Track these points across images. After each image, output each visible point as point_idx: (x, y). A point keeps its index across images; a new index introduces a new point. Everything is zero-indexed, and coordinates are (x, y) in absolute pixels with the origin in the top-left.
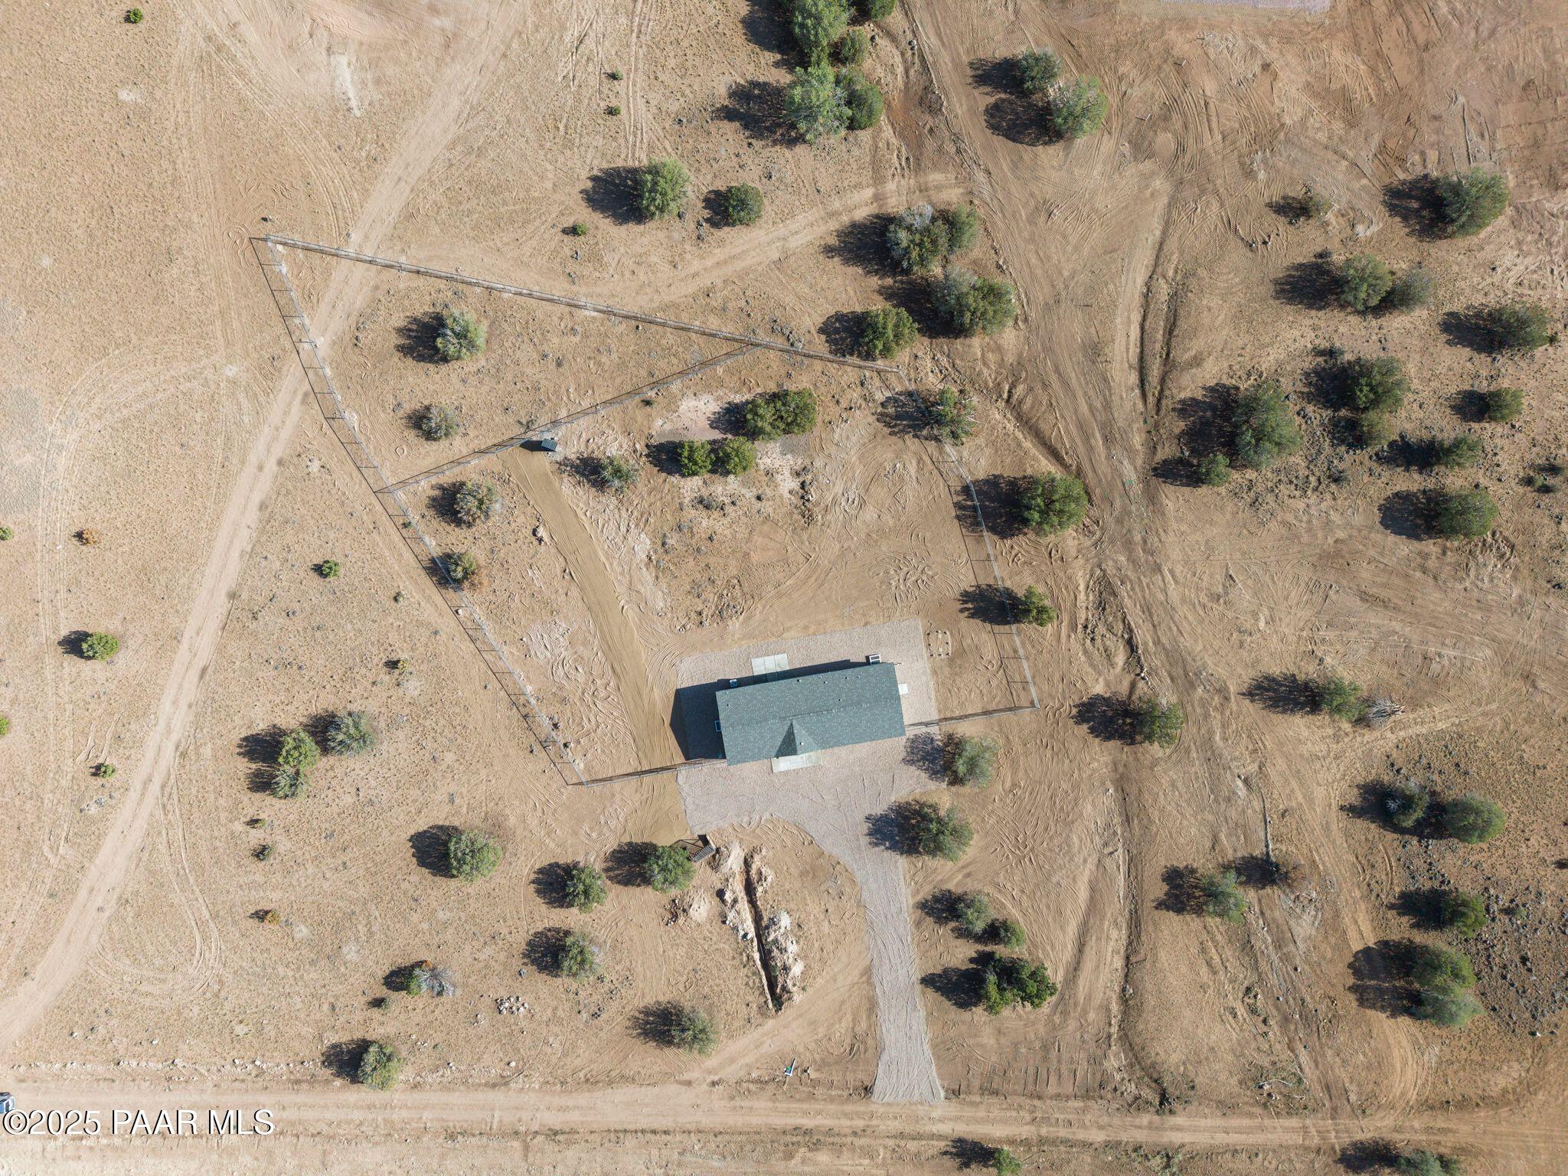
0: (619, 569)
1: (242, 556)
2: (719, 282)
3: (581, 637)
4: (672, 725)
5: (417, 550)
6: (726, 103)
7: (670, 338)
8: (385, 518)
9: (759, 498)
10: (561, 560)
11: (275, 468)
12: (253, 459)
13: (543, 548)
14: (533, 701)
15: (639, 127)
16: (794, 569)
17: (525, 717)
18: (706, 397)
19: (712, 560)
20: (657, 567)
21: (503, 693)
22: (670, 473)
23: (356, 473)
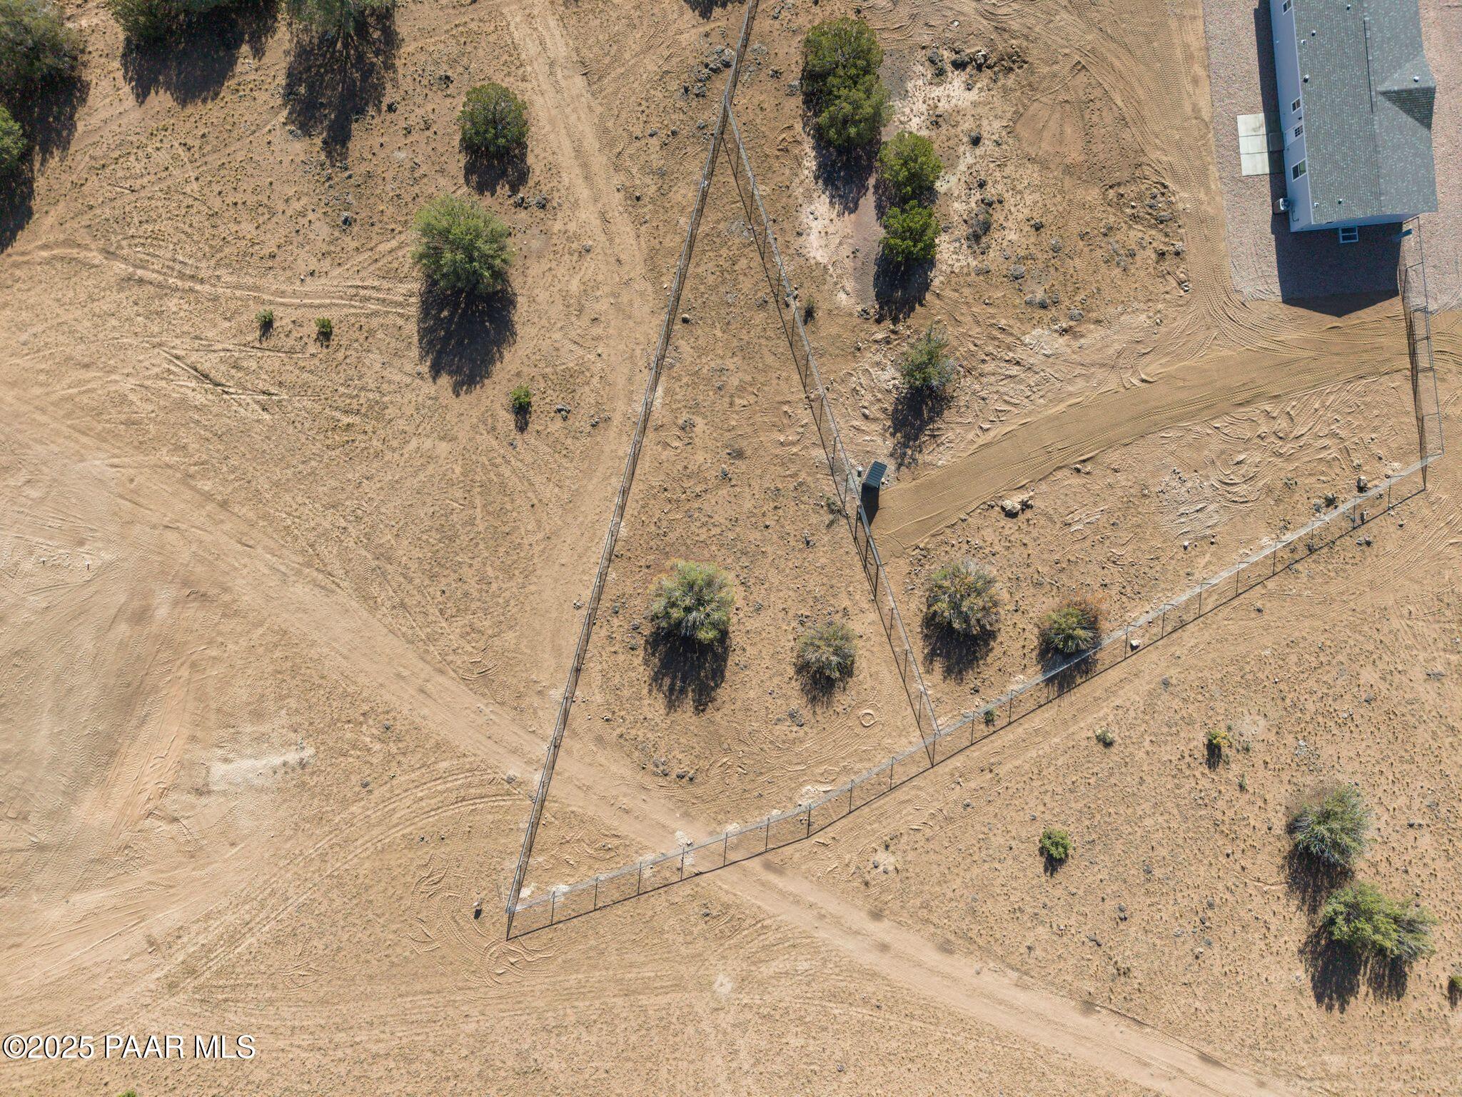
0: (1080, 383)
1: (1025, 987)
2: (618, 179)
3: (1187, 454)
4: (1339, 313)
5: (1030, 705)
6: (318, 141)
7: (705, 267)
8: (975, 753)
9: (976, 141)
10: (1059, 475)
11: (886, 924)
12: (870, 959)
13: (1035, 503)
14: (1289, 537)
15: (353, 291)
16: (1097, 93)
17: (1311, 550)
18: (805, 218)
19: (1074, 228)
20: (1079, 319)
21: (1271, 585)
22: (926, 286)
23: (900, 795)
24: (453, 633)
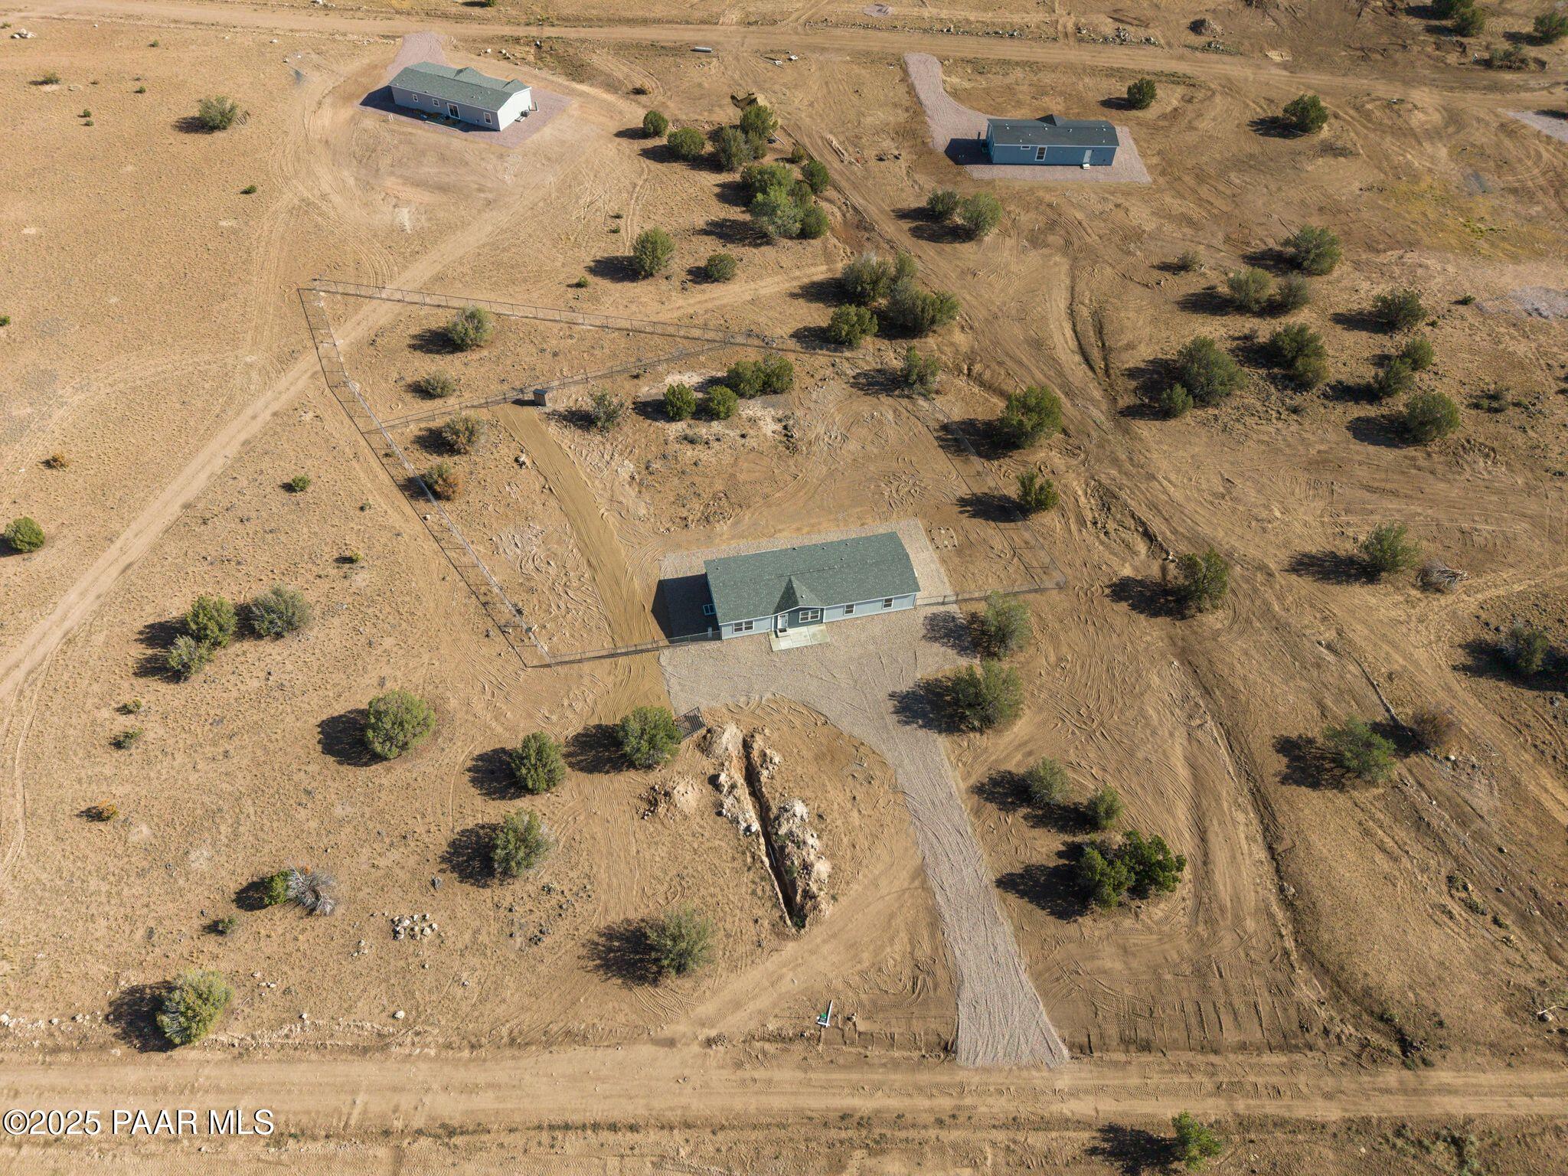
0: (600, 486)
1: (209, 477)
2: (701, 312)
3: (556, 536)
4: (654, 611)
5: (394, 472)
6: (704, 228)
7: (657, 340)
8: (367, 451)
9: (743, 436)
10: (542, 479)
11: (268, 418)
12: (249, 412)
13: (524, 471)
14: (496, 590)
16: (782, 485)
17: (485, 604)
18: (688, 374)
19: (697, 480)
20: (641, 484)
21: (462, 584)
22: (656, 420)
23: (347, 421)
24: (466, 269)
